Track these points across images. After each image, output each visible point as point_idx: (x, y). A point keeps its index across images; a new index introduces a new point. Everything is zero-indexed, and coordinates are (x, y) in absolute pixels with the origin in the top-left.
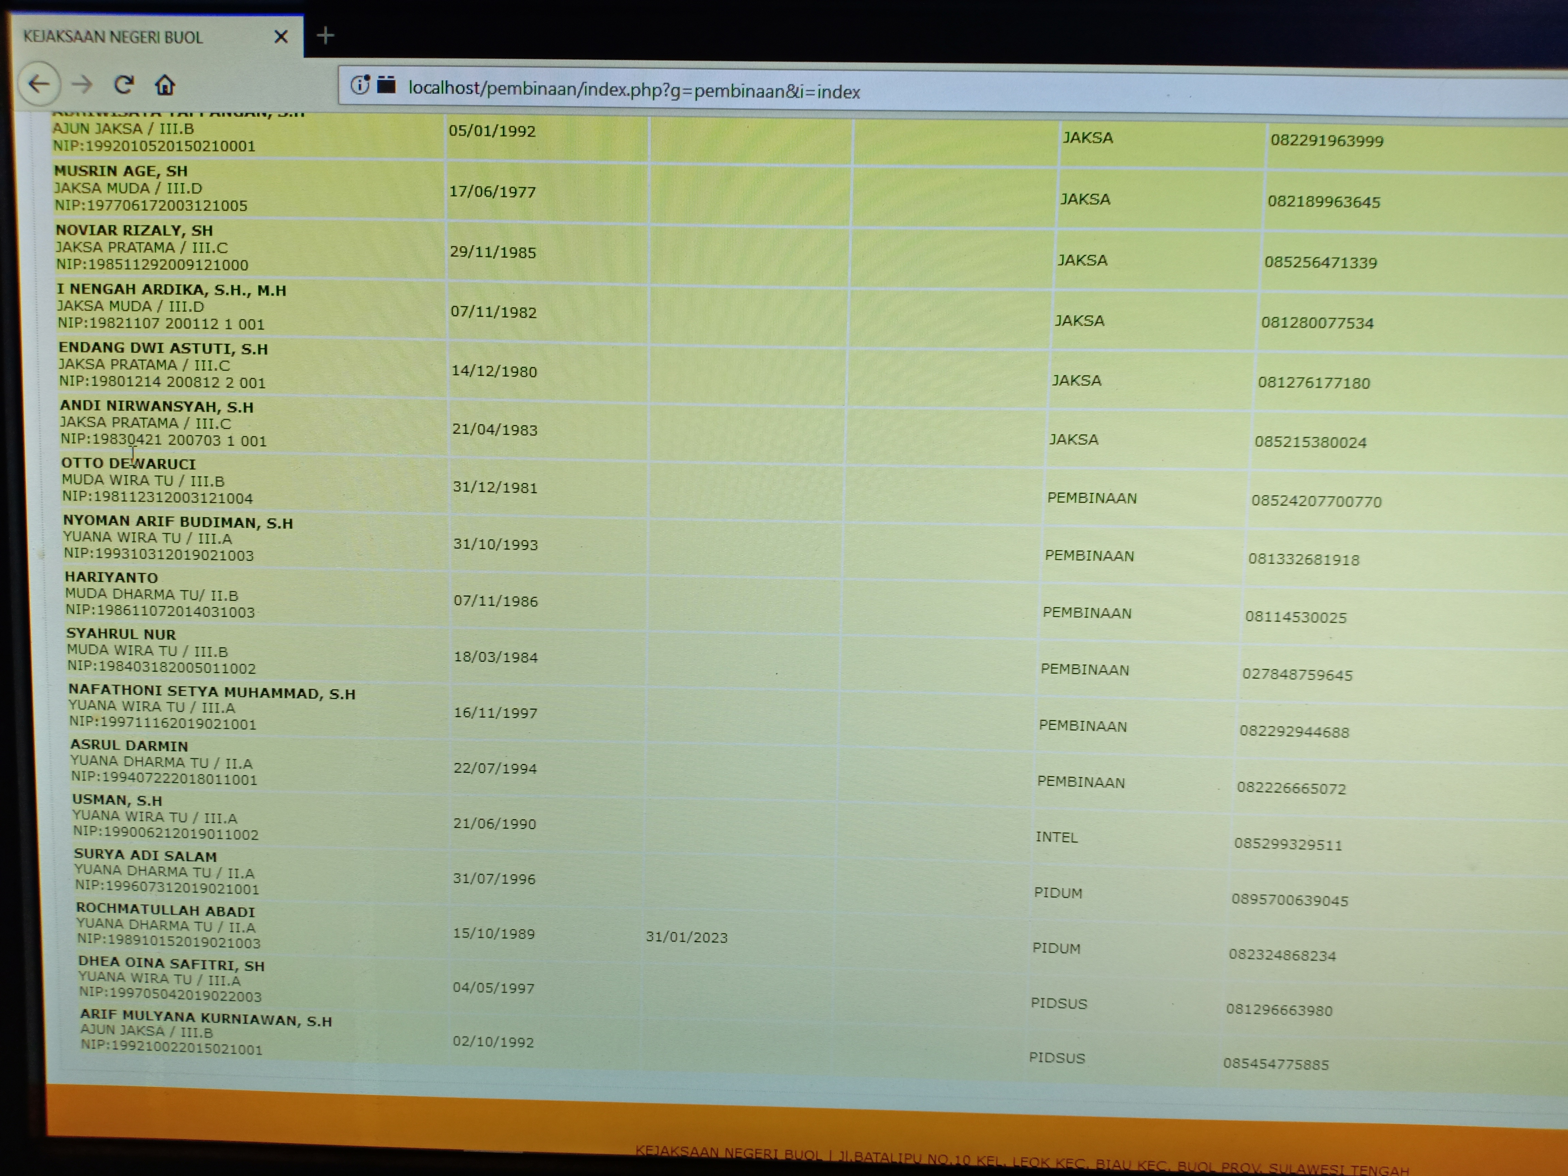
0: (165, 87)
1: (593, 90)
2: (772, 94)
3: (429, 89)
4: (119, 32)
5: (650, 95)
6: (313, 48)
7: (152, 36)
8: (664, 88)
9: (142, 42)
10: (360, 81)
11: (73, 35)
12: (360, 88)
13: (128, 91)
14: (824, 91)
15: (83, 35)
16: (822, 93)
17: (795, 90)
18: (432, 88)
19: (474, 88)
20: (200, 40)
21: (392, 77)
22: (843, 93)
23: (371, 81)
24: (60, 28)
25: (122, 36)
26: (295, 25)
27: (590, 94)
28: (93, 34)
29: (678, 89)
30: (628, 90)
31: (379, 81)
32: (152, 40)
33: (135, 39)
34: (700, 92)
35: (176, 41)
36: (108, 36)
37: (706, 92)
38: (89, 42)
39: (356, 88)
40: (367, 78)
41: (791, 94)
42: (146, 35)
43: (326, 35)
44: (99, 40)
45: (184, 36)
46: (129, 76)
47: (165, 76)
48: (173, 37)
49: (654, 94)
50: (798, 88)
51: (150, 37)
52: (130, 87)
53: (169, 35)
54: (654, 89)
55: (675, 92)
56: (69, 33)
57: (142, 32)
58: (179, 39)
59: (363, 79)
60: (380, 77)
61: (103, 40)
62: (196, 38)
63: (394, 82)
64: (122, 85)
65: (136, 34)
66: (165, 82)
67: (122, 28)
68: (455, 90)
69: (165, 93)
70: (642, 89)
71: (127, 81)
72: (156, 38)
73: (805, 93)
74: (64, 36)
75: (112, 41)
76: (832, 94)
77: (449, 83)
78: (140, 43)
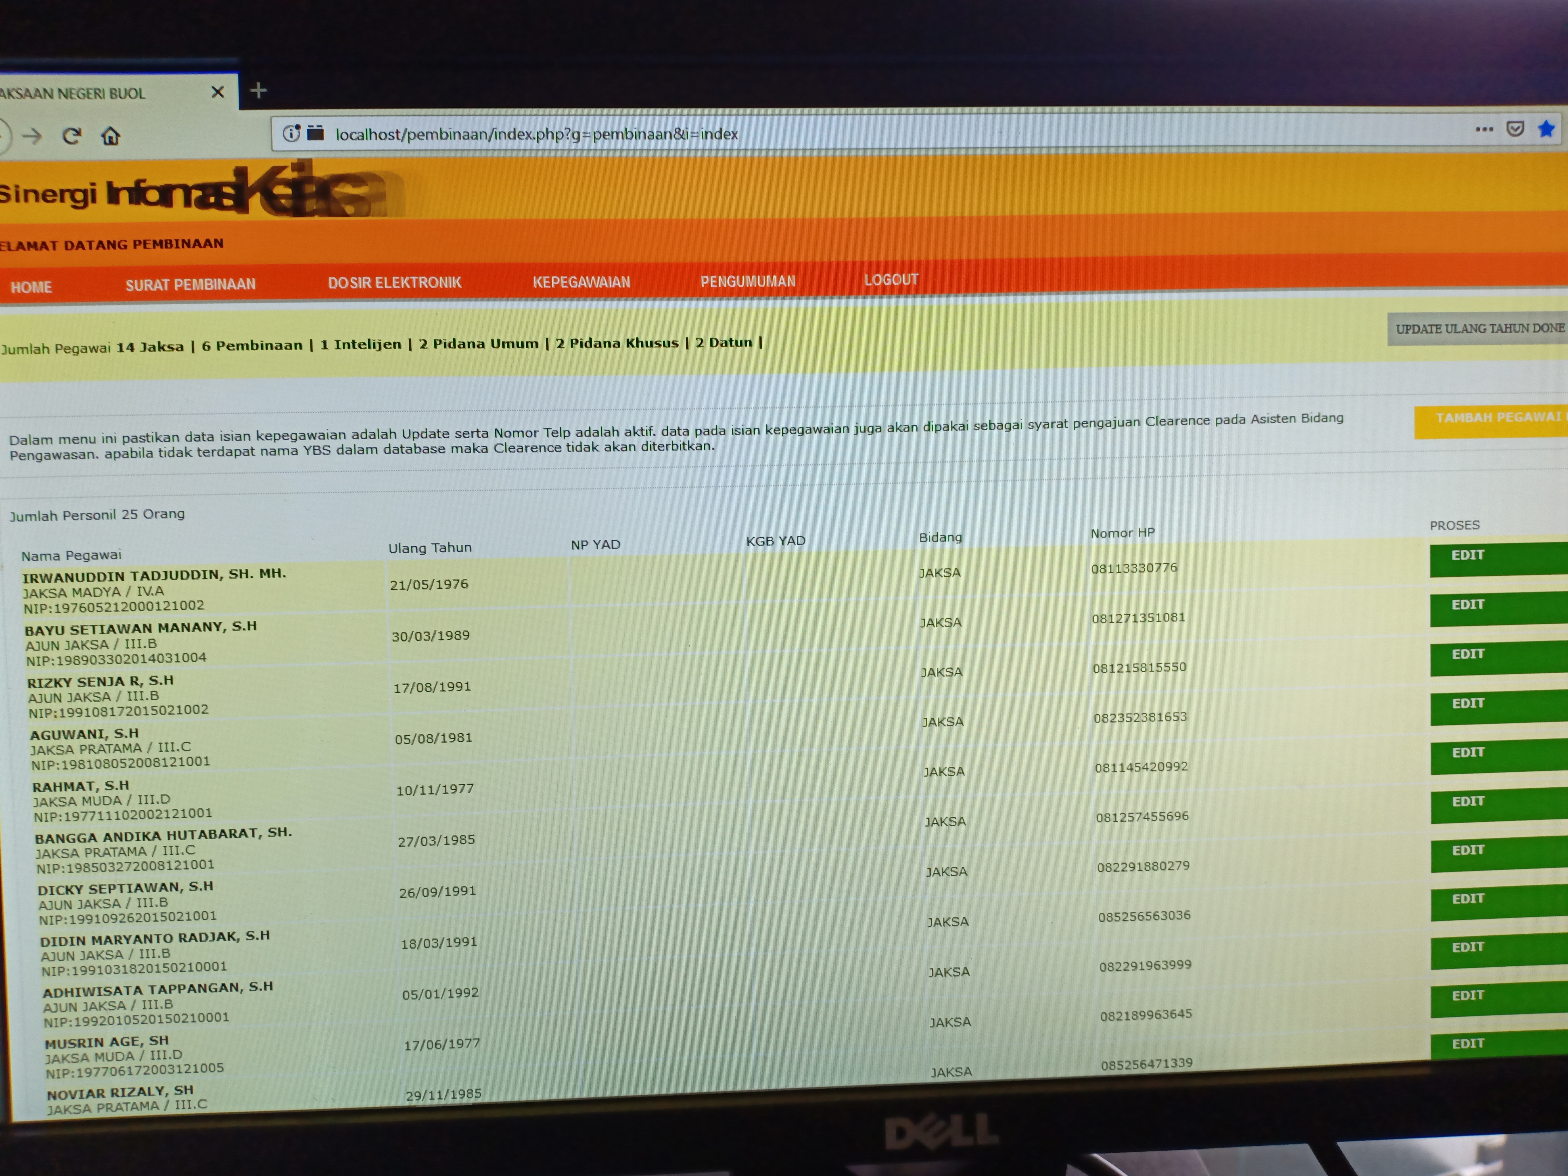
0: (111, 138)
1: (503, 135)
2: (661, 136)
3: (354, 136)
4: (67, 90)
5: (553, 138)
6: (247, 102)
7: (98, 93)
8: (565, 132)
9: (89, 98)
10: (291, 130)
11: (22, 92)
12: (291, 135)
13: (76, 142)
14: (706, 133)
15: (32, 92)
16: (705, 135)
17: (681, 133)
18: (357, 135)
19: (395, 135)
20: (143, 96)
21: (321, 126)
22: (723, 135)
23: (301, 130)
24: (10, 87)
25: (69, 94)
26: (230, 82)
27: (500, 138)
28: (42, 92)
29: (578, 133)
30: (534, 135)
31: (308, 130)
32: (97, 96)
33: (81, 96)
34: (598, 135)
35: (121, 97)
36: (56, 93)
37: (603, 135)
38: (38, 98)
39: (288, 137)
40: (298, 127)
41: (678, 136)
42: (92, 92)
43: (259, 90)
44: (47, 97)
45: (127, 93)
46: (77, 129)
47: (111, 128)
48: (118, 94)
49: (557, 137)
50: (683, 131)
51: (96, 93)
52: (77, 138)
53: (114, 91)
54: (557, 133)
55: (576, 135)
56: (20, 91)
57: (88, 90)
58: (123, 94)
59: (294, 129)
60: (309, 126)
61: (51, 97)
62: (139, 94)
63: (322, 131)
64: (70, 136)
65: (82, 91)
66: (111, 133)
67: (68, 86)
68: (378, 136)
69: (111, 143)
70: (546, 134)
71: (75, 133)
72: (101, 95)
73: (690, 135)
74: (14, 94)
75: (60, 98)
76: (714, 136)
77: (372, 131)
78: (86, 99)
